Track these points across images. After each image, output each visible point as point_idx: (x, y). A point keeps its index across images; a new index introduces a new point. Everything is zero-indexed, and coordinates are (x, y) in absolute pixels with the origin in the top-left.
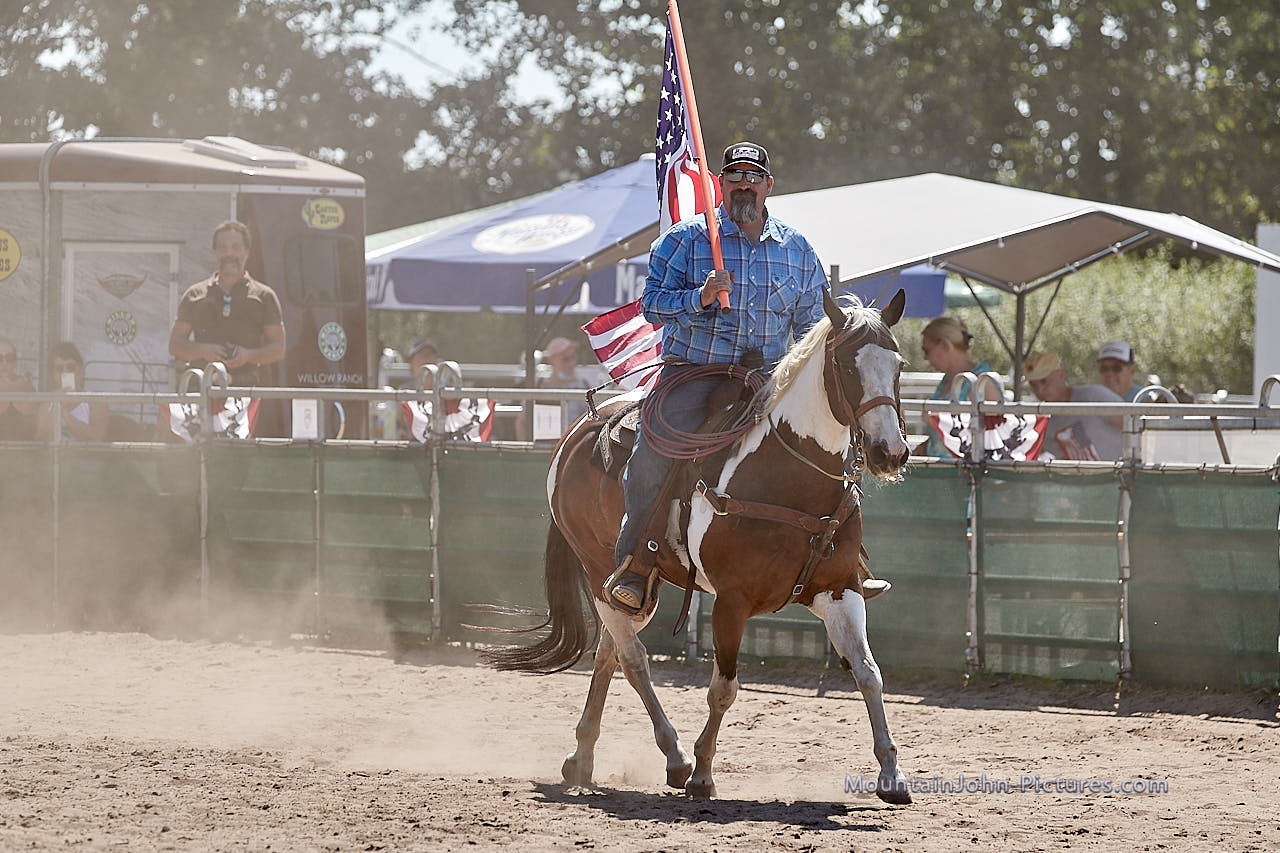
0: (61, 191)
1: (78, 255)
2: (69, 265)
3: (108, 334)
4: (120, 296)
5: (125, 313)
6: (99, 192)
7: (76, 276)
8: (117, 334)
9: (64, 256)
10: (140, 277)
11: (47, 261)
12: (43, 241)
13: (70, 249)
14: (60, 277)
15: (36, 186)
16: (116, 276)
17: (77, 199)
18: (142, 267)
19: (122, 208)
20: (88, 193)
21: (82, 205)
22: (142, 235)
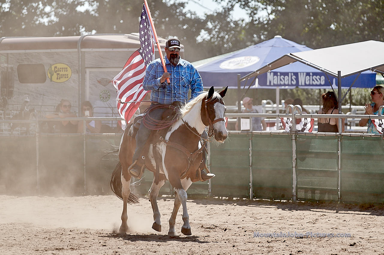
0: (84, 52)
1: (90, 72)
2: (87, 76)
3: (101, 98)
4: (104, 86)
5: (106, 91)
6: (97, 52)
7: (90, 79)
8: (103, 97)
9: (86, 73)
10: (111, 79)
11: (80, 74)
12: (79, 68)
13: (88, 71)
14: (85, 79)
15: (76, 50)
16: (103, 79)
17: (90, 54)
18: (112, 76)
19: (105, 57)
20: (93, 52)
21: (92, 56)
22: (111, 66)
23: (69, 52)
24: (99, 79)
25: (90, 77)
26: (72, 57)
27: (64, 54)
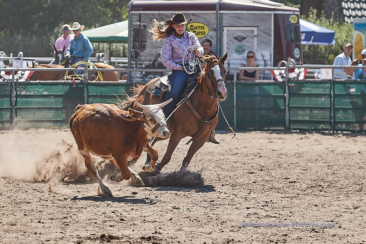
0: (222, 14)
1: (227, 31)
3: (237, 51)
4: (240, 41)
5: (242, 46)
6: (234, 13)
8: (239, 51)
9: (223, 31)
10: (246, 36)
11: (218, 32)
12: (217, 27)
13: (225, 29)
14: (222, 36)
15: (215, 12)
16: (238, 36)
17: (227, 15)
18: (246, 33)
19: (240, 18)
20: (230, 14)
21: (228, 17)
22: (246, 25)
23: (207, 14)
24: (235, 36)
25: (227, 34)
26: (210, 17)
27: (201, 15)
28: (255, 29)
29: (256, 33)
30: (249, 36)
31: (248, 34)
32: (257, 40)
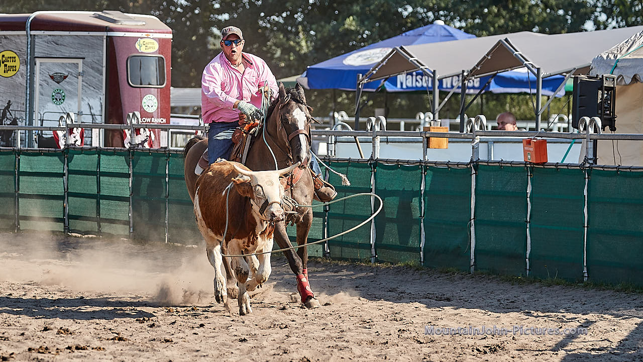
0: (34, 35)
1: (41, 64)
2: (37, 68)
3: (53, 99)
4: (58, 83)
5: (60, 90)
6: (49, 35)
7: (40, 73)
8: (56, 99)
9: (35, 64)
10: (66, 74)
11: (29, 67)
12: (27, 58)
13: (38, 61)
14: (34, 74)
15: (24, 33)
16: (56, 73)
17: (41, 38)
18: (67, 69)
19: (59, 43)
20: (46, 36)
21: (43, 41)
22: (67, 55)
23: (18, 35)
24: (51, 74)
25: (40, 70)
26: (21, 42)
27: (13, 38)
28: (80, 62)
29: (80, 70)
30: (71, 75)
31: (69, 70)
32: (83, 81)
